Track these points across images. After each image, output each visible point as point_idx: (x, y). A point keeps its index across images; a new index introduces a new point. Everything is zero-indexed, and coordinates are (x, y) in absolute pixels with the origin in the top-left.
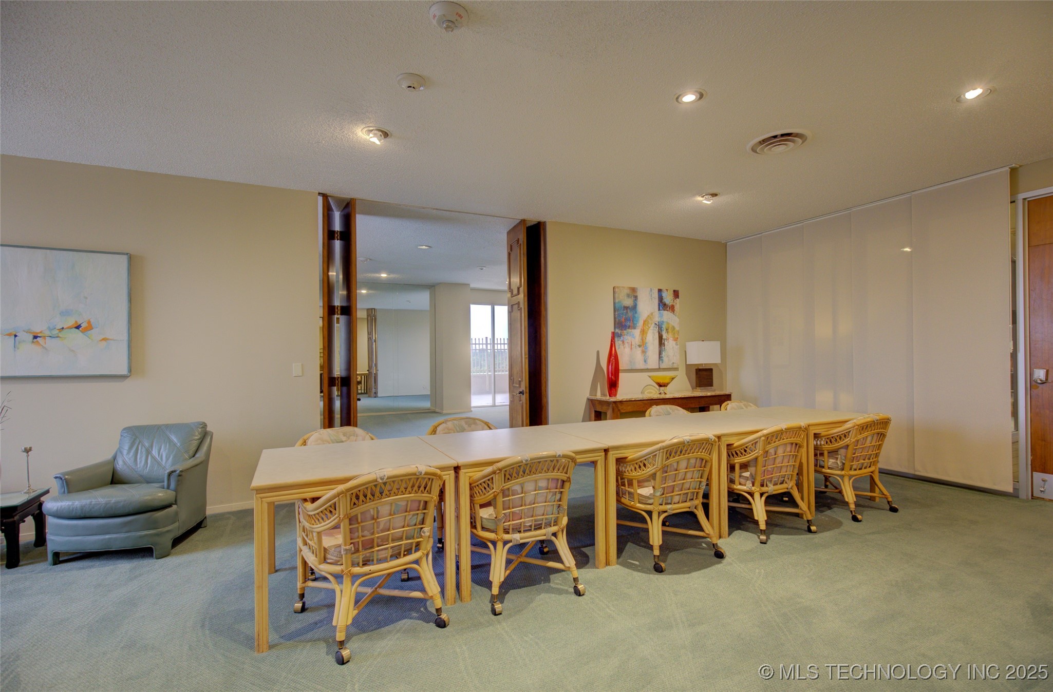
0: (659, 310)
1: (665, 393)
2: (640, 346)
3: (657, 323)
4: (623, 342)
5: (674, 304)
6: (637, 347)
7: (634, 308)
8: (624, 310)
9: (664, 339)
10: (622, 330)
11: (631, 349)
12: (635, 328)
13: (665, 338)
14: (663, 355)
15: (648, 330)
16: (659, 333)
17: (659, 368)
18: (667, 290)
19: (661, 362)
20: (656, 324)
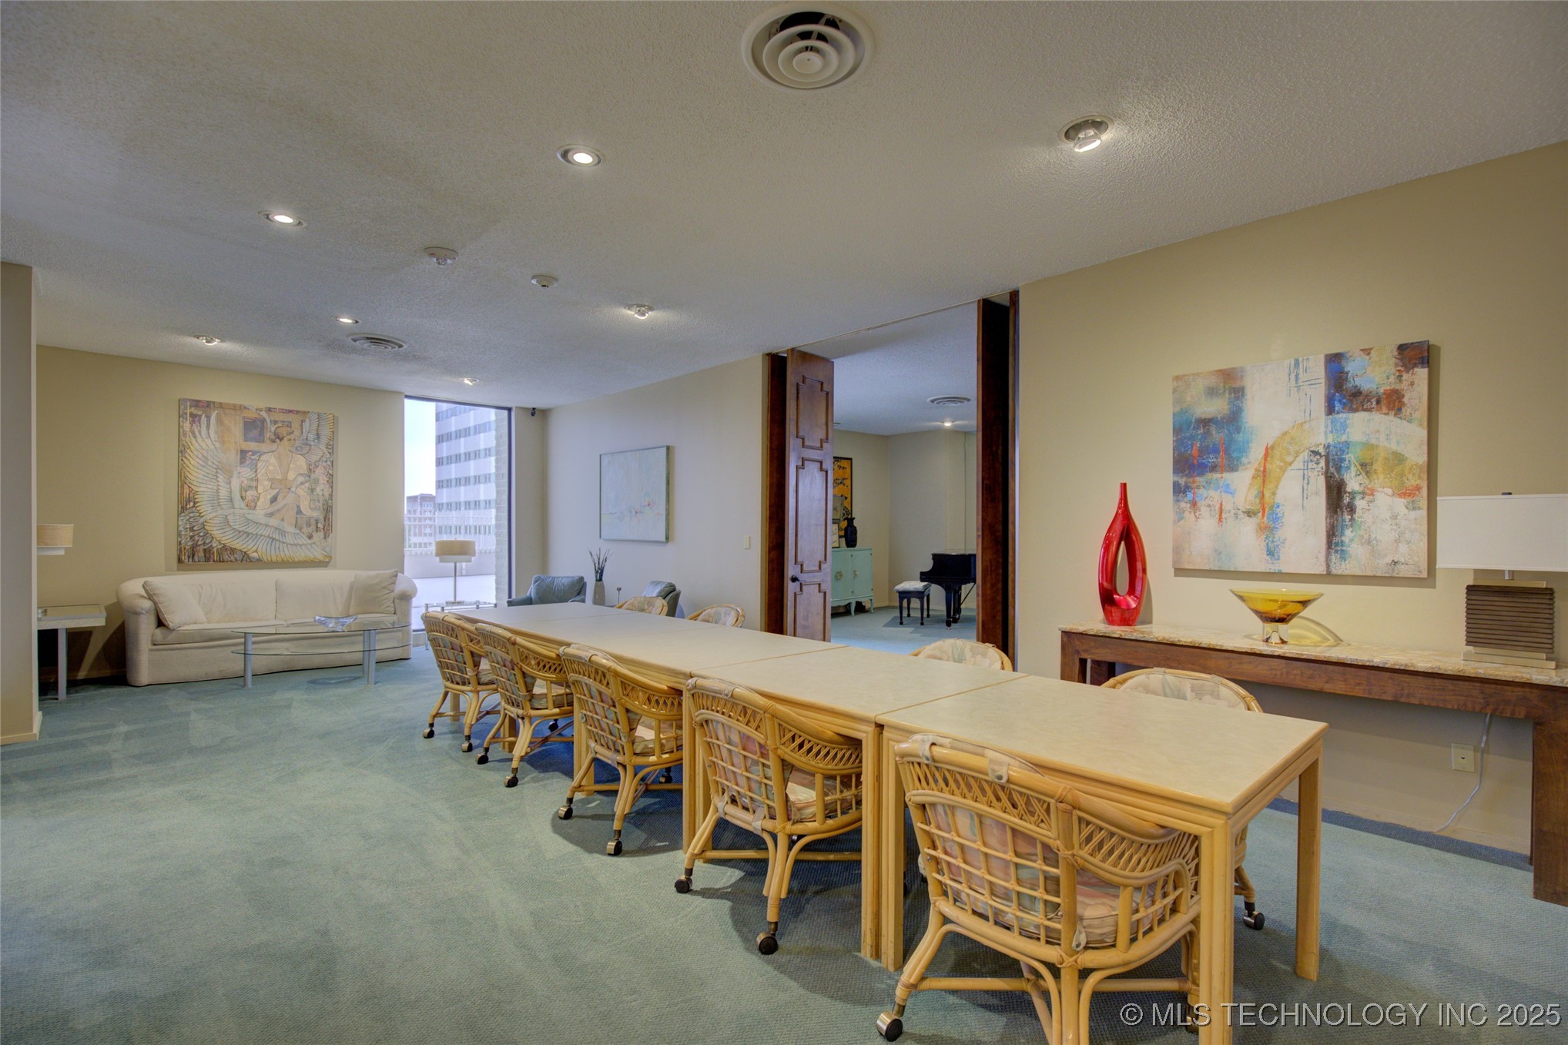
0: (1330, 410)
1: (1283, 642)
2: (1249, 513)
3: (1322, 450)
4: (1194, 504)
5: (1404, 386)
6: (1241, 515)
7: (1233, 419)
8: (1196, 428)
9: (1353, 494)
10: (1188, 476)
11: (1220, 519)
12: (1233, 468)
13: (1357, 488)
14: (1346, 539)
15: (1283, 470)
16: (1329, 477)
17: (1329, 573)
18: (1367, 351)
19: (1334, 558)
20: (1315, 453)
